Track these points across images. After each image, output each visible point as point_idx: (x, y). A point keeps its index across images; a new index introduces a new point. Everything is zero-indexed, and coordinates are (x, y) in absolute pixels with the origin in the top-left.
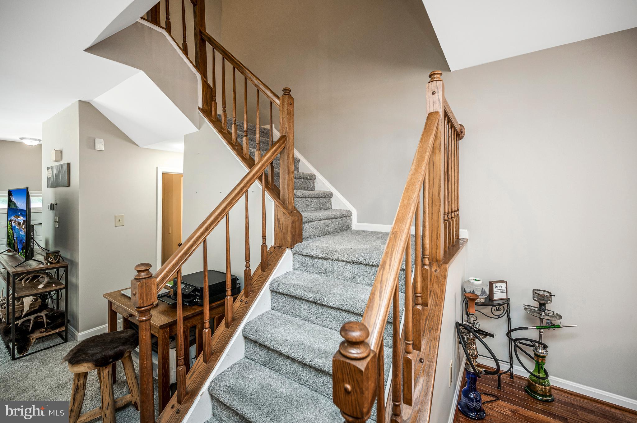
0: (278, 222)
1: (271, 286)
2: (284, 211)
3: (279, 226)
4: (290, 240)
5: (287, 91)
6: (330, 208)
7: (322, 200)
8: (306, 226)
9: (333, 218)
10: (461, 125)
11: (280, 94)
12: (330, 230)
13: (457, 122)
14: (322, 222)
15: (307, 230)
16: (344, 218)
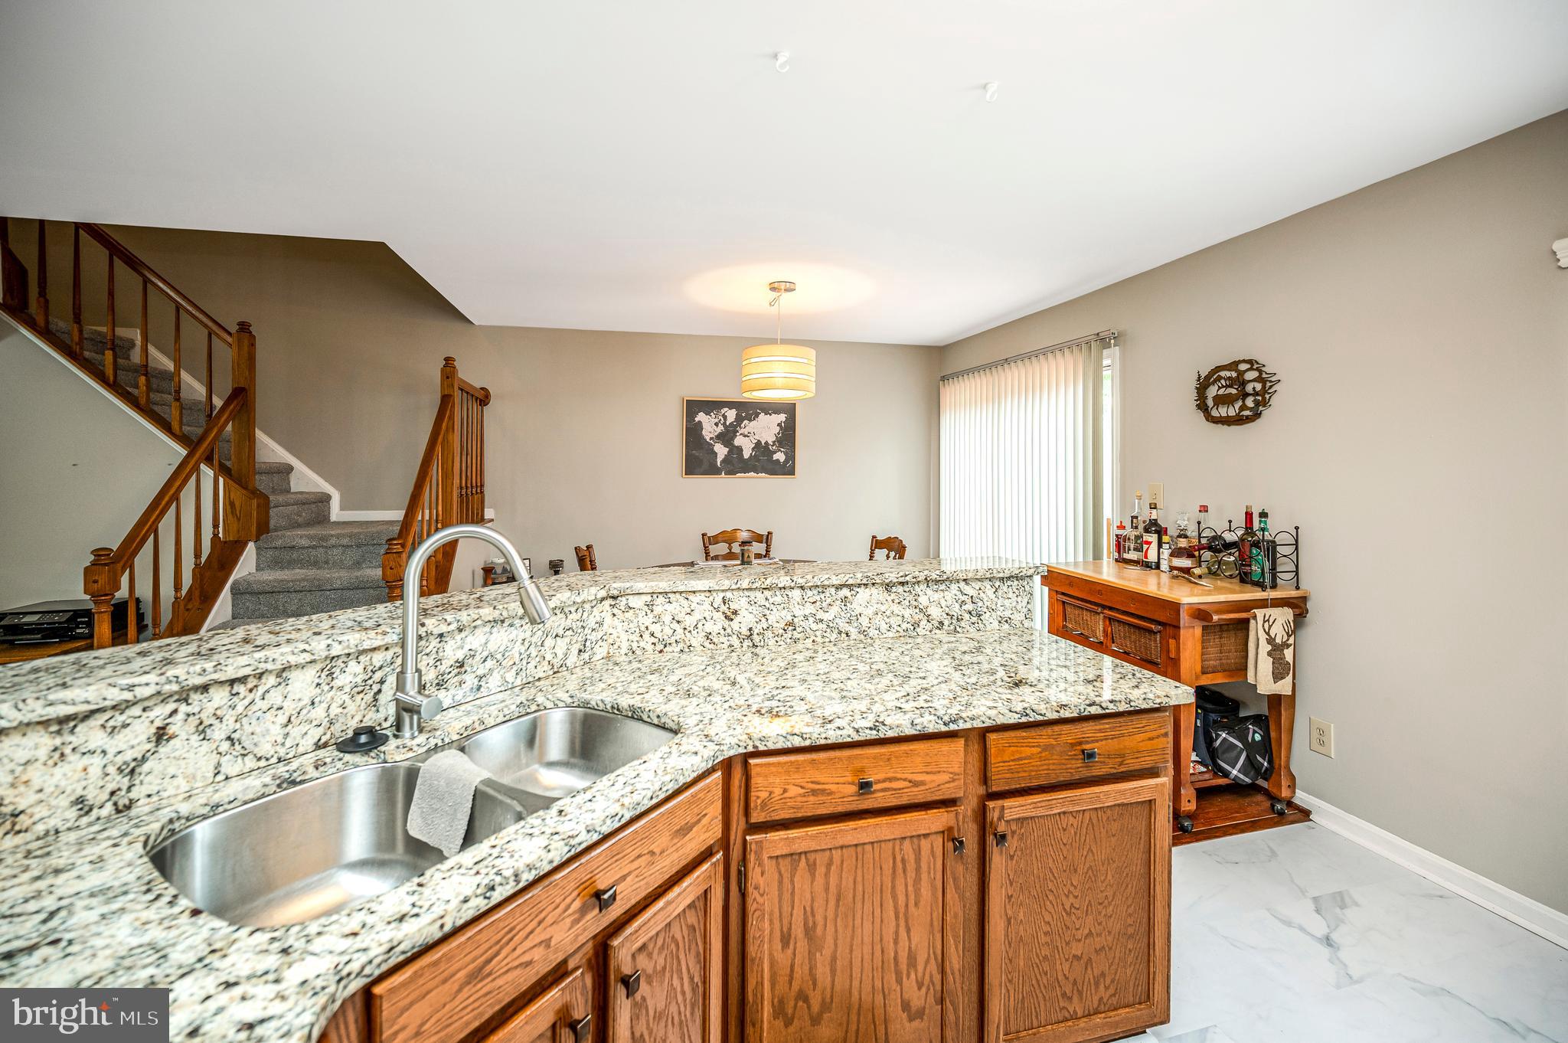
0: (232, 508)
1: (232, 589)
2: (245, 492)
3: (232, 512)
4: (254, 529)
5: (244, 327)
6: (288, 491)
7: (276, 478)
8: (272, 512)
9: (304, 504)
10: (482, 389)
11: (234, 329)
12: (300, 520)
13: (474, 388)
14: (290, 508)
15: (275, 517)
16: (320, 504)
